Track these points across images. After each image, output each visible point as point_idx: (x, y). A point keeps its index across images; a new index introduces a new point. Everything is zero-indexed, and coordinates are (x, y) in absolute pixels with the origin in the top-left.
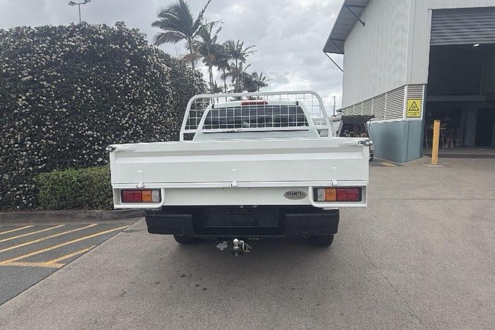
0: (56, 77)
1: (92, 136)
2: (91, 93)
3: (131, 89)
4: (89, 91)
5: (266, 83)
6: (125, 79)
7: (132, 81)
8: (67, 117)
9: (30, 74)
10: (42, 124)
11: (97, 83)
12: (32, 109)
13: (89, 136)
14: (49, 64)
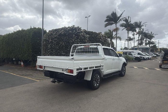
0: (56, 40)
1: (64, 54)
2: (64, 44)
3: (74, 42)
4: (63, 43)
5: (154, 36)
6: (73, 40)
7: (75, 40)
8: (58, 49)
9: (51, 40)
10: (53, 51)
11: (65, 41)
12: (51, 48)
13: (63, 54)
14: (55, 37)
